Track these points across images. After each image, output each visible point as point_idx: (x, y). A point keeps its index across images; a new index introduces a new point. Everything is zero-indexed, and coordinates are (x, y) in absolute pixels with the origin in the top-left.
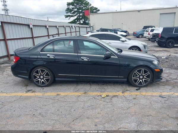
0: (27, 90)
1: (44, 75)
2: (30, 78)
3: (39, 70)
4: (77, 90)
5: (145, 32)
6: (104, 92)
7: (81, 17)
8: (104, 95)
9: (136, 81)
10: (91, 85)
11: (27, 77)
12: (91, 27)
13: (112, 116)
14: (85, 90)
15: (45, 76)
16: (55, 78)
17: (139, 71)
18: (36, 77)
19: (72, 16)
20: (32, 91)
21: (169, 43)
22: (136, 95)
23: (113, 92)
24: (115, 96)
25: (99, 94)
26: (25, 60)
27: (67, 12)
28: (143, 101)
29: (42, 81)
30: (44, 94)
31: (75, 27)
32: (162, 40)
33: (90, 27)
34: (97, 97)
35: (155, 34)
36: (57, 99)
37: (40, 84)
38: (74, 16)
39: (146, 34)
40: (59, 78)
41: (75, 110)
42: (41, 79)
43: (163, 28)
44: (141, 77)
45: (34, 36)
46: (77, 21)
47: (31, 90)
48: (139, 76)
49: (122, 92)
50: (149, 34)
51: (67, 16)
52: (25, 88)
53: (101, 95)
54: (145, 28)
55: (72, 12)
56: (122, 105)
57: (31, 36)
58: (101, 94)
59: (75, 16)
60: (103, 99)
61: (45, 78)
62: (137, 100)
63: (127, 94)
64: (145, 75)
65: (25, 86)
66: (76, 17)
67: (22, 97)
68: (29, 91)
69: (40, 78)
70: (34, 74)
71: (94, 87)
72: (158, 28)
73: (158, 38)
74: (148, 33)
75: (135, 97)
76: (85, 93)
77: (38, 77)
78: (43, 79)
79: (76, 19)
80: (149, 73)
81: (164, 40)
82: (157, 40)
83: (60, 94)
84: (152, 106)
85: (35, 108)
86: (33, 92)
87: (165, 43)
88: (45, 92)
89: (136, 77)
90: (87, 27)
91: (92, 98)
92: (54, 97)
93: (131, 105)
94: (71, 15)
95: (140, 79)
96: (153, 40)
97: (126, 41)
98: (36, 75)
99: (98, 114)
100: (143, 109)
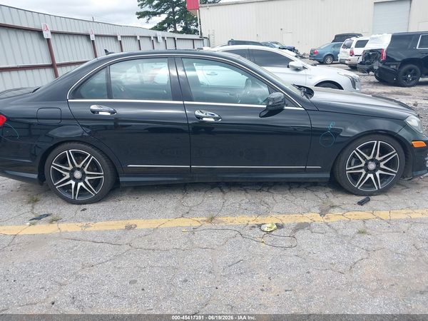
0: (33, 216)
1: (85, 169)
2: (42, 179)
3: (69, 153)
4: (187, 209)
5: (341, 49)
6: (266, 213)
7: (177, 17)
8: (269, 224)
9: (355, 177)
10: (223, 192)
11: (35, 176)
12: (205, 40)
13: (310, 298)
14: (209, 211)
15: (87, 172)
16: (117, 175)
17: (368, 149)
18: (61, 176)
19: (155, 14)
20: (49, 218)
21: (406, 74)
22: (364, 221)
23: (293, 213)
24: (301, 226)
25: (252, 220)
26: (30, 124)
27: (142, 5)
28: (391, 241)
29: (78, 188)
30: (87, 226)
31: (163, 38)
32: (389, 65)
33: (201, 39)
34: (250, 233)
35: (371, 51)
36: (127, 241)
37: (75, 195)
38: (159, 14)
39: (343, 54)
40: (128, 175)
41: (186, 281)
42: (77, 181)
43: (391, 35)
44: (372, 166)
45: (57, 62)
46: (169, 25)
47: (47, 215)
48: (366, 164)
49: (318, 211)
50: (352, 54)
51: (141, 15)
52: (28, 207)
53: (260, 226)
54: (340, 38)
55: (154, 3)
56: (331, 255)
57: (48, 62)
58: (260, 220)
59: (162, 12)
60: (267, 239)
61: (87, 178)
62: (369, 237)
63: (335, 217)
64: (381, 161)
65: (29, 203)
66: (164, 17)
67: (16, 240)
68: (39, 218)
69: (74, 179)
70: (55, 165)
71: (236, 199)
72: (377, 35)
73: (379, 60)
74: (348, 50)
75: (361, 226)
76: (212, 219)
77: (68, 176)
78: (82, 179)
79: (164, 22)
80: (394, 153)
81: (395, 67)
82: (376, 67)
83: (136, 226)
84: (421, 256)
85: (58, 279)
86: (53, 220)
87: (395, 73)
88: (90, 220)
89: (355, 165)
90: (193, 40)
91: (233, 234)
92: (119, 237)
93: (357, 254)
94: (151, 10)
95: (368, 171)
96: (366, 67)
97: (304, 68)
98: (61, 168)
99: (262, 290)
100: (398, 266)
